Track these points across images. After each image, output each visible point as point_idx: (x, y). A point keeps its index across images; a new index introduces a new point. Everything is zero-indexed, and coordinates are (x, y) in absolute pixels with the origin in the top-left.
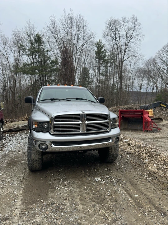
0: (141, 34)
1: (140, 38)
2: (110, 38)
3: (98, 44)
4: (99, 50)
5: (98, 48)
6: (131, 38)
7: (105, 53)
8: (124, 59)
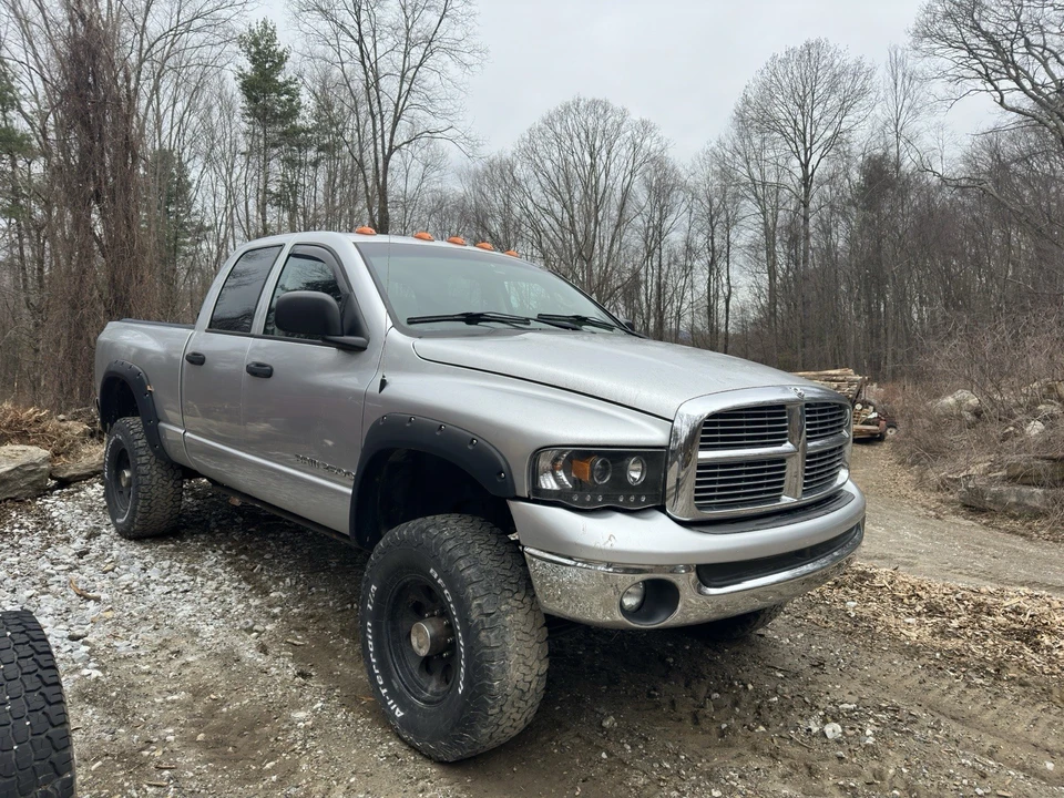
0: (475, 41)
1: (468, 58)
2: (326, 27)
3: (256, 42)
4: (262, 74)
5: (253, 61)
6: (433, 46)
7: (294, 94)
8: (397, 142)
